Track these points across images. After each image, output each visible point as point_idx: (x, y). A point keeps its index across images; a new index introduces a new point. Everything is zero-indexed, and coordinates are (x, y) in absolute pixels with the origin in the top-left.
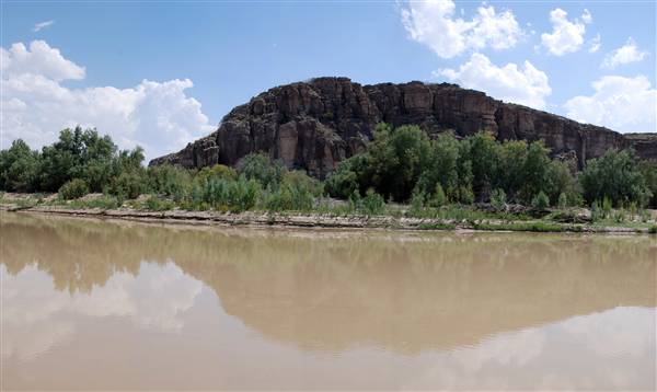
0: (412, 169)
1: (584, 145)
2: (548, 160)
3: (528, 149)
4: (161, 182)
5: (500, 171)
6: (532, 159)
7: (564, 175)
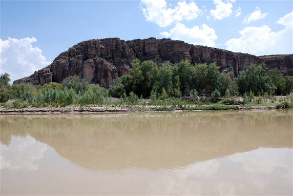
0: (150, 81)
1: (237, 63)
2: (219, 72)
3: (208, 67)
4: (20, 92)
5: (194, 80)
6: (210, 73)
7: (227, 80)
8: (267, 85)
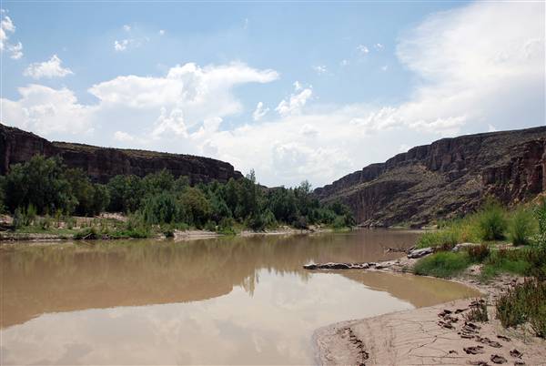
1: (9, 148)
8: (62, 196)
